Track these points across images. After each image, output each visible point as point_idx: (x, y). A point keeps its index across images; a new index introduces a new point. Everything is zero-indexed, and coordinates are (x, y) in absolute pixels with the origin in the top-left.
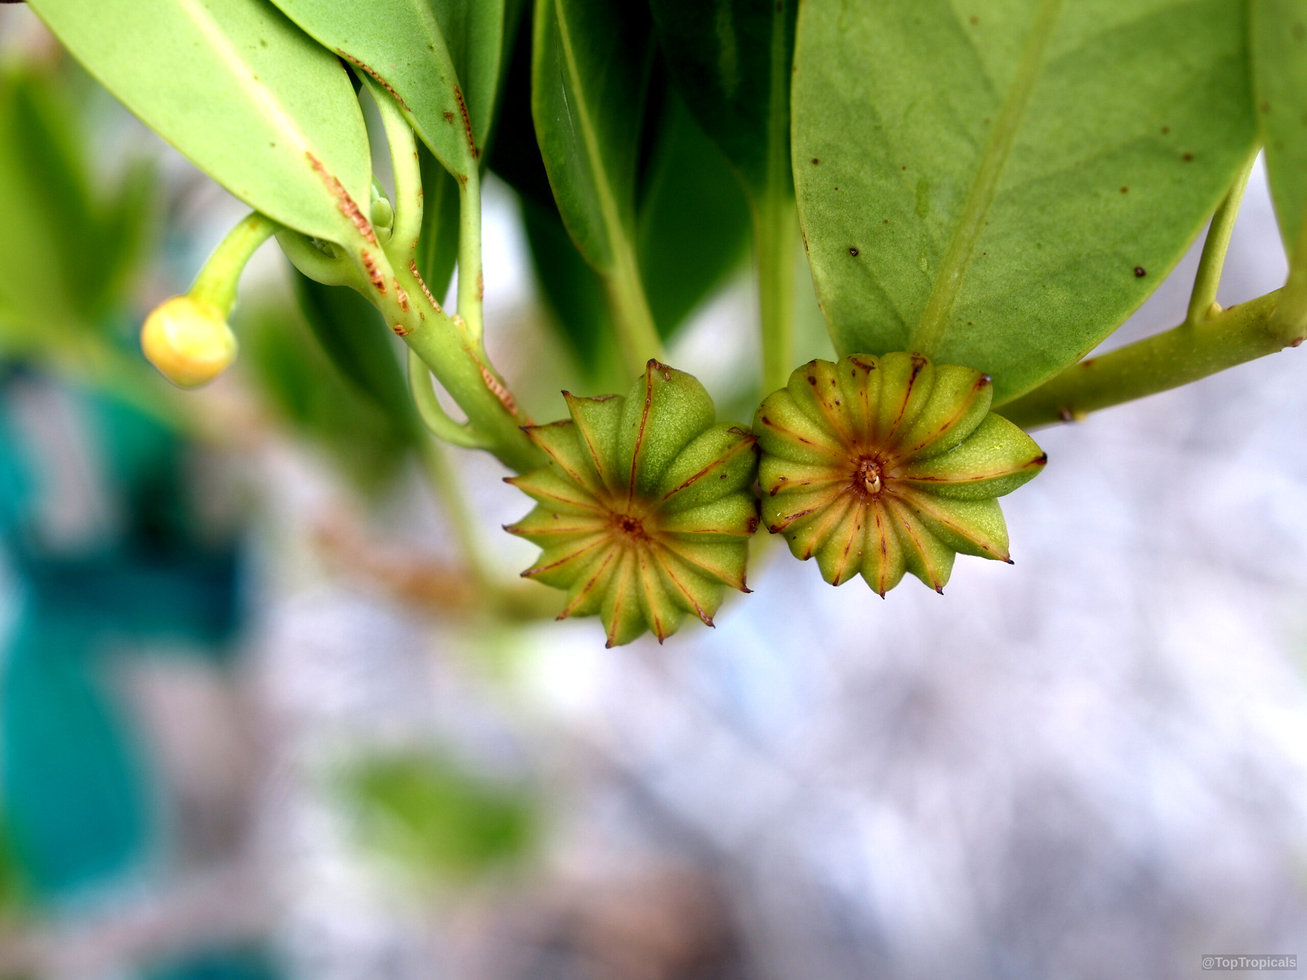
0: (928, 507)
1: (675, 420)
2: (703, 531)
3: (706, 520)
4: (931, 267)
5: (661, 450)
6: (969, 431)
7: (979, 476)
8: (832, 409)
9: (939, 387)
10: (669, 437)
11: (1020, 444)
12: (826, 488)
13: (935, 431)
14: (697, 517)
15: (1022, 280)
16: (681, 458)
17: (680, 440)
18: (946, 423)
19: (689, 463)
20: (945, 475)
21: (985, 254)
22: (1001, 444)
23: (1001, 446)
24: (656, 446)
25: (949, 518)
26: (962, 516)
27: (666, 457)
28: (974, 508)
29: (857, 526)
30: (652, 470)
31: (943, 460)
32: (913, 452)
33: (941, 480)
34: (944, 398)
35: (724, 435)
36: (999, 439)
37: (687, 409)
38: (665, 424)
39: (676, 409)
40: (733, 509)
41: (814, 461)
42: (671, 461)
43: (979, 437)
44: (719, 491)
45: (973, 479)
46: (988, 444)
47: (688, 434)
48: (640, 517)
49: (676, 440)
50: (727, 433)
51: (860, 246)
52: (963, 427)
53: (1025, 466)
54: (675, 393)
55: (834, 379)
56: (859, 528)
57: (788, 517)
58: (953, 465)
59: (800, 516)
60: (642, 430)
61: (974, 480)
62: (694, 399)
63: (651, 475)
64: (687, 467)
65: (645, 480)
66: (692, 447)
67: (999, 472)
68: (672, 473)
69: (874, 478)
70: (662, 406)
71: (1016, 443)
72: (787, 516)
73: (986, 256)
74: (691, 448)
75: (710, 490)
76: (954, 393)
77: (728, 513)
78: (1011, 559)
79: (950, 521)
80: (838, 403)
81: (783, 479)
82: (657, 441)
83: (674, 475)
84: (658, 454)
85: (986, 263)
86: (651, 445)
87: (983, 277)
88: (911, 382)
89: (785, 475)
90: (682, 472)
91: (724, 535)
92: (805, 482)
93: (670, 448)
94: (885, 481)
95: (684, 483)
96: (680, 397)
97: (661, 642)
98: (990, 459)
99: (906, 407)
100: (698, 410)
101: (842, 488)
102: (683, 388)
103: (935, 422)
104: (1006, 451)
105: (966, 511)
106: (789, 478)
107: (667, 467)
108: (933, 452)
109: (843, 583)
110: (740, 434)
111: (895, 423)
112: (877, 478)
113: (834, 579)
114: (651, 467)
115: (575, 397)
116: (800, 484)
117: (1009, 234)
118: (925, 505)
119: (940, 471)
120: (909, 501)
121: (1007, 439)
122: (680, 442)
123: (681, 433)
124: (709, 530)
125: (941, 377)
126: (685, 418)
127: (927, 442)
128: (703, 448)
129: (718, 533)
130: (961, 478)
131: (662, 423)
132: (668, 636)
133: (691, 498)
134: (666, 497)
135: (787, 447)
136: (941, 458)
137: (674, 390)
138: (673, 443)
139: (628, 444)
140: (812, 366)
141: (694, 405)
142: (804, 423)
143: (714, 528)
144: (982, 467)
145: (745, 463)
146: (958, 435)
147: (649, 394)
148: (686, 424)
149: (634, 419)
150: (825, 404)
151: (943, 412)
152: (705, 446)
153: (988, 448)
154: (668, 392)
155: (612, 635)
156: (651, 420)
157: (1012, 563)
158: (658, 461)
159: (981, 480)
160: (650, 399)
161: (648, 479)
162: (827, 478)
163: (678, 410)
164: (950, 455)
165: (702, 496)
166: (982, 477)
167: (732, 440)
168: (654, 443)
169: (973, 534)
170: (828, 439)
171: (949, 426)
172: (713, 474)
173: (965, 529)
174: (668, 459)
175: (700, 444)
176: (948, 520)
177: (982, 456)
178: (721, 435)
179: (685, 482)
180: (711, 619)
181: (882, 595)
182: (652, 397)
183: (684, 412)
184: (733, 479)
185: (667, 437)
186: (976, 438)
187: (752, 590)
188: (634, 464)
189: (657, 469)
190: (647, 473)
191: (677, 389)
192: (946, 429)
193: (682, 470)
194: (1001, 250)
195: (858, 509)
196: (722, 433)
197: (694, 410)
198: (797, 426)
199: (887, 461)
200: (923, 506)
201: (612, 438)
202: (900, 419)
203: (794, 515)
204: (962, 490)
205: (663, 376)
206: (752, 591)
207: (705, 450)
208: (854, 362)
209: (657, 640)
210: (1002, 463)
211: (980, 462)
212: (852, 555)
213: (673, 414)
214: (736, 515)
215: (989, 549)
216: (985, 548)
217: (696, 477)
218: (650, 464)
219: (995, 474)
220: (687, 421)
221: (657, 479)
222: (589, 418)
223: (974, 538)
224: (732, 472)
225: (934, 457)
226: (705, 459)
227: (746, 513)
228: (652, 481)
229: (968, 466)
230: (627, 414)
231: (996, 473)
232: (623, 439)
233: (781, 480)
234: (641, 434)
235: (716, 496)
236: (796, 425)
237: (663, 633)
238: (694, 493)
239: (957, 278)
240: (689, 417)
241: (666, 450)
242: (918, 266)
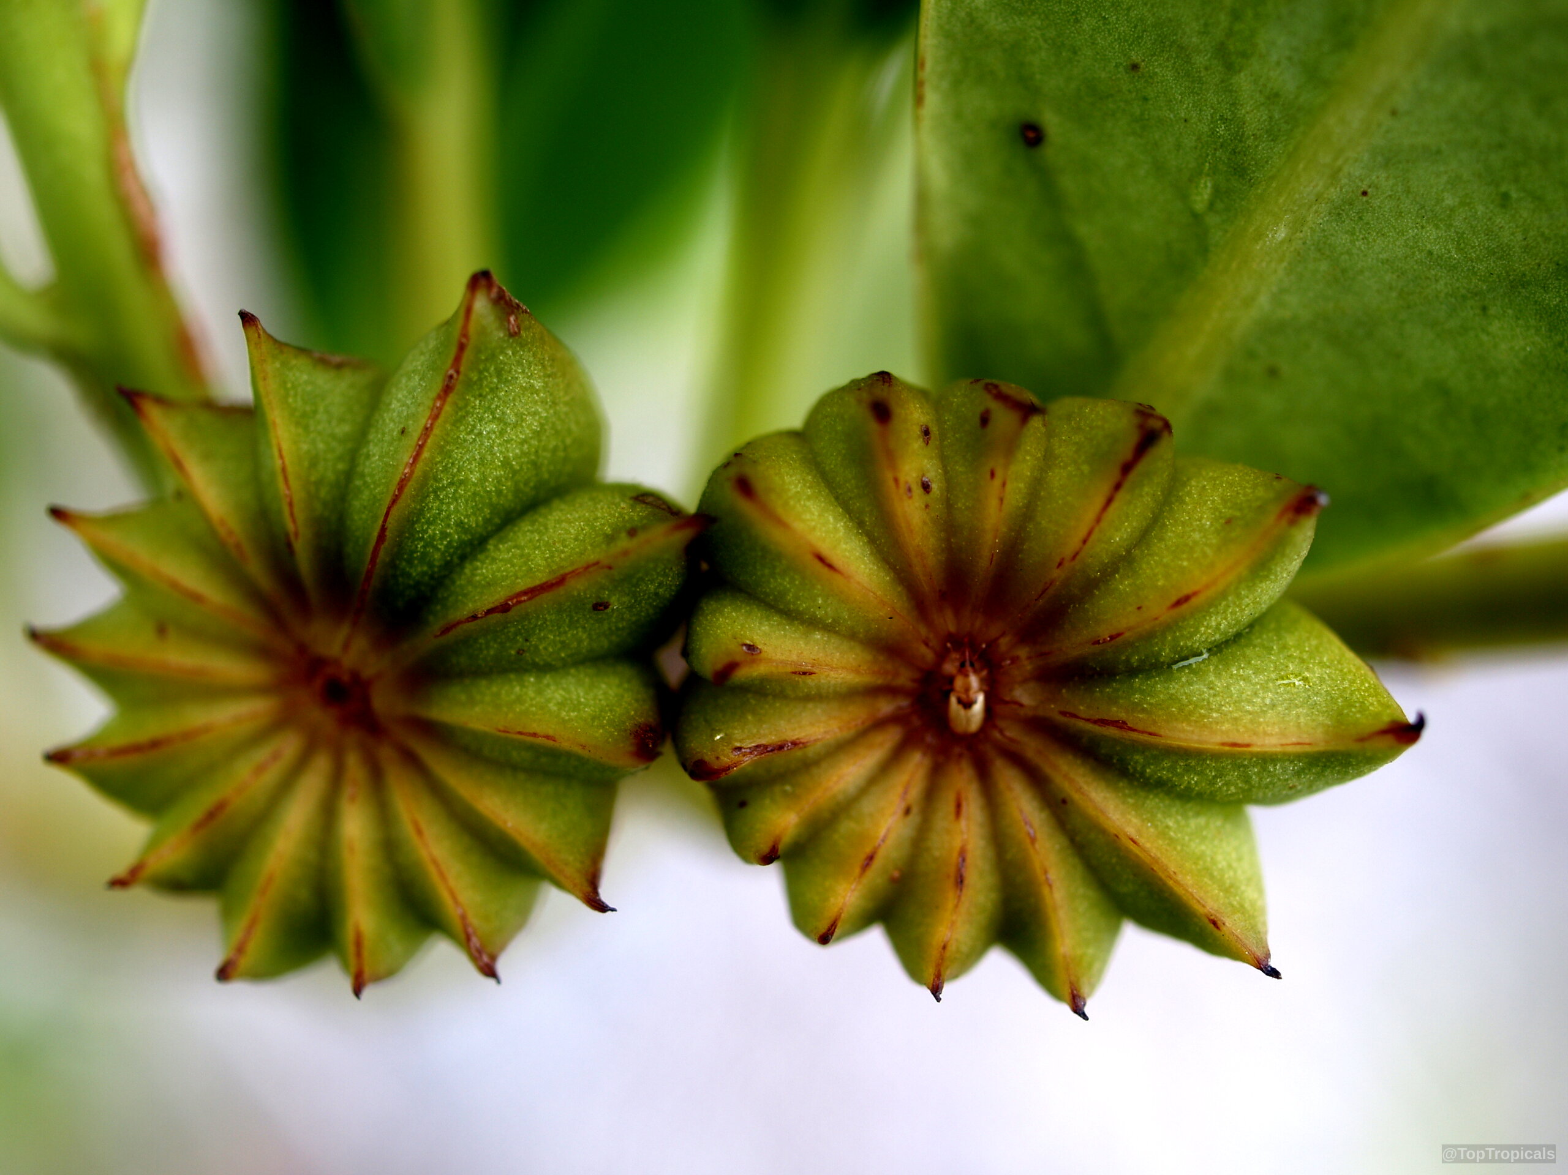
0: (1093, 795)
1: (507, 442)
2: (520, 733)
3: (534, 709)
4: (1219, 206)
5: (457, 510)
6: (1235, 625)
7: (1240, 741)
8: (910, 498)
9: (1183, 502)
10: (486, 480)
11: (1352, 682)
12: (849, 695)
13: (1157, 608)
14: (513, 697)
15: (1437, 281)
16: (501, 541)
17: (510, 496)
18: (1186, 591)
19: (522, 556)
20: (1154, 722)
21: (1365, 193)
22: (1307, 674)
23: (1305, 679)
24: (447, 496)
25: (1139, 831)
26: (1172, 834)
27: (466, 531)
28: (1202, 820)
29: (903, 806)
30: (424, 555)
31: (1156, 683)
32: (1088, 649)
33: (1143, 732)
34: (1194, 530)
35: (623, 505)
36: (1303, 661)
37: (543, 421)
38: (482, 444)
39: (516, 414)
40: (605, 693)
41: (836, 621)
42: (476, 542)
43: (1255, 646)
44: (580, 641)
45: (1224, 744)
46: (1276, 667)
47: (532, 484)
48: (368, 672)
49: (499, 493)
50: (631, 502)
51: (1051, 121)
52: (1225, 612)
53: (1362, 739)
54: (523, 372)
55: (930, 425)
56: (908, 811)
57: (739, 749)
58: (1180, 700)
59: (772, 751)
60: (421, 447)
61: (1227, 748)
62: (566, 404)
63: (419, 569)
64: (513, 565)
65: (400, 579)
66: (536, 521)
67: (1294, 740)
68: (473, 575)
69: (972, 694)
70: (485, 397)
71: (1344, 679)
72: (738, 745)
73: (1365, 199)
74: (533, 523)
75: (560, 634)
76: (1222, 521)
77: (592, 702)
78: (1273, 963)
79: (1141, 841)
80: (926, 487)
81: (751, 648)
82: (452, 484)
83: (478, 578)
84: (448, 517)
85: (1360, 218)
86: (435, 492)
87: (1342, 254)
88: (1127, 468)
89: (758, 640)
90: (498, 574)
91: (569, 755)
92: (804, 669)
93: (481, 510)
94: (1000, 709)
95: (497, 604)
96: (532, 386)
97: (357, 991)
98: (1273, 706)
99: (1096, 530)
100: (569, 431)
101: (886, 707)
102: (544, 366)
103: (1160, 583)
104: (1317, 694)
105: (1183, 823)
106: (765, 648)
107: (463, 558)
108: (1135, 660)
109: (841, 937)
110: (663, 509)
111: (1060, 564)
112: (981, 698)
113: (823, 927)
114: (424, 547)
115: (270, 337)
116: (789, 669)
117: (1439, 152)
118: (1085, 787)
119: (1144, 710)
120: (1047, 770)
121: (1321, 664)
122: (507, 500)
123: (517, 477)
124: (535, 735)
125: (1189, 479)
126: (534, 442)
127: (1130, 629)
128: (564, 525)
129: (556, 745)
130: (1195, 737)
131: (474, 440)
132: (378, 978)
133: (508, 644)
134: (447, 630)
135: (778, 570)
136: (1154, 677)
137: (522, 365)
138: (490, 499)
139: (377, 477)
140: (881, 383)
141: (563, 416)
142: (831, 519)
143: (551, 732)
144: (1251, 721)
145: (661, 584)
146: (1207, 627)
147: (457, 359)
148: (533, 457)
149: (408, 417)
150: (896, 480)
151: (1185, 564)
152: (569, 522)
153: (1273, 676)
154: (505, 364)
155: (240, 949)
156: (449, 427)
157: (1274, 973)
158: (444, 535)
159: (1243, 753)
160: (458, 372)
161: (409, 575)
162: (857, 671)
163: (520, 417)
164: (1177, 675)
165: (536, 647)
166: (1248, 745)
167: (642, 518)
168: (444, 488)
169: (1190, 882)
170: (882, 574)
171: (1194, 601)
172: (575, 593)
173: (1172, 868)
174: (470, 537)
175: (556, 515)
176: (1136, 837)
177: (1256, 694)
178: (613, 503)
179: (502, 601)
180: (493, 958)
181: (936, 991)
182: (462, 369)
183: (535, 426)
184: (623, 619)
185: (480, 480)
186: (1246, 646)
187: (611, 905)
188: (383, 529)
189: (437, 556)
190: (410, 562)
191: (530, 364)
192: (1184, 607)
193: (499, 570)
194: (1408, 191)
195: (916, 765)
196: (617, 500)
197: (559, 428)
198: (813, 523)
199: (1015, 660)
200: (1079, 790)
201: (340, 458)
202: (1074, 557)
203: (757, 746)
204: (1188, 769)
205: (504, 318)
206: (613, 910)
207: (568, 532)
208: (989, 391)
209: (346, 985)
210: (1302, 720)
211: (1249, 708)
212: (876, 877)
213: (505, 424)
214: (611, 711)
215: (1224, 928)
216: (1214, 923)
217: (533, 592)
218: (422, 539)
219: (1282, 745)
220: (537, 452)
221: (433, 582)
222: (296, 395)
223: (1192, 894)
224: (625, 599)
225: (1133, 672)
226: (563, 552)
227: (636, 712)
228: (418, 584)
229: (1218, 711)
230: (390, 404)
231: (1284, 741)
232: (367, 463)
233: (744, 648)
234: (416, 458)
235: (569, 652)
236: (812, 520)
237: (367, 971)
238: (516, 634)
239: (1282, 242)
240: (543, 444)
241: (470, 511)
242: (1184, 196)
